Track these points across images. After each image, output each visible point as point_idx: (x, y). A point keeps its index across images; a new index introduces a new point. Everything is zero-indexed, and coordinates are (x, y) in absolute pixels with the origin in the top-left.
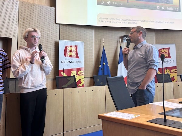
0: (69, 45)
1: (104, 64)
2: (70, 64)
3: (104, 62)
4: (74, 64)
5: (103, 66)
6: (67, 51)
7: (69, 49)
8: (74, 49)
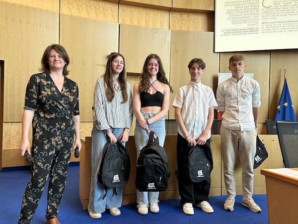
1: (286, 104)
3: (285, 101)
5: (284, 107)
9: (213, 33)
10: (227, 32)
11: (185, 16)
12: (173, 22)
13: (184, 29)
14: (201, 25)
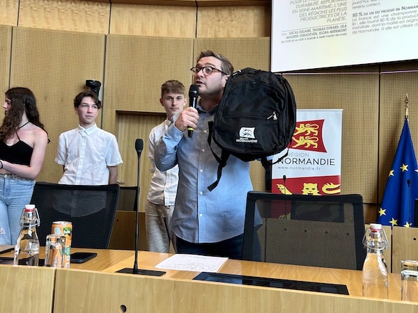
0: (299, 119)
1: (405, 168)
2: (302, 165)
3: (403, 162)
4: (312, 166)
5: (401, 173)
6: (294, 134)
7: (299, 130)
8: (311, 129)
10: (292, 36)
13: (222, 35)
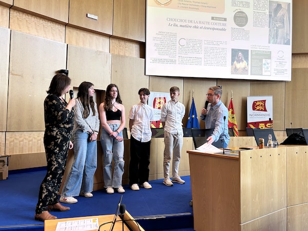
0: (158, 96)
1: (193, 116)
3: (193, 114)
5: (192, 118)
6: (156, 102)
7: (158, 101)
8: (162, 101)
9: (144, 59)
10: (155, 61)
11: (122, 43)
12: (113, 46)
13: (121, 54)
14: (135, 51)
